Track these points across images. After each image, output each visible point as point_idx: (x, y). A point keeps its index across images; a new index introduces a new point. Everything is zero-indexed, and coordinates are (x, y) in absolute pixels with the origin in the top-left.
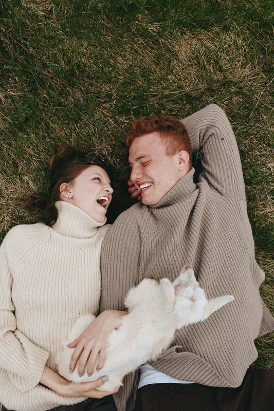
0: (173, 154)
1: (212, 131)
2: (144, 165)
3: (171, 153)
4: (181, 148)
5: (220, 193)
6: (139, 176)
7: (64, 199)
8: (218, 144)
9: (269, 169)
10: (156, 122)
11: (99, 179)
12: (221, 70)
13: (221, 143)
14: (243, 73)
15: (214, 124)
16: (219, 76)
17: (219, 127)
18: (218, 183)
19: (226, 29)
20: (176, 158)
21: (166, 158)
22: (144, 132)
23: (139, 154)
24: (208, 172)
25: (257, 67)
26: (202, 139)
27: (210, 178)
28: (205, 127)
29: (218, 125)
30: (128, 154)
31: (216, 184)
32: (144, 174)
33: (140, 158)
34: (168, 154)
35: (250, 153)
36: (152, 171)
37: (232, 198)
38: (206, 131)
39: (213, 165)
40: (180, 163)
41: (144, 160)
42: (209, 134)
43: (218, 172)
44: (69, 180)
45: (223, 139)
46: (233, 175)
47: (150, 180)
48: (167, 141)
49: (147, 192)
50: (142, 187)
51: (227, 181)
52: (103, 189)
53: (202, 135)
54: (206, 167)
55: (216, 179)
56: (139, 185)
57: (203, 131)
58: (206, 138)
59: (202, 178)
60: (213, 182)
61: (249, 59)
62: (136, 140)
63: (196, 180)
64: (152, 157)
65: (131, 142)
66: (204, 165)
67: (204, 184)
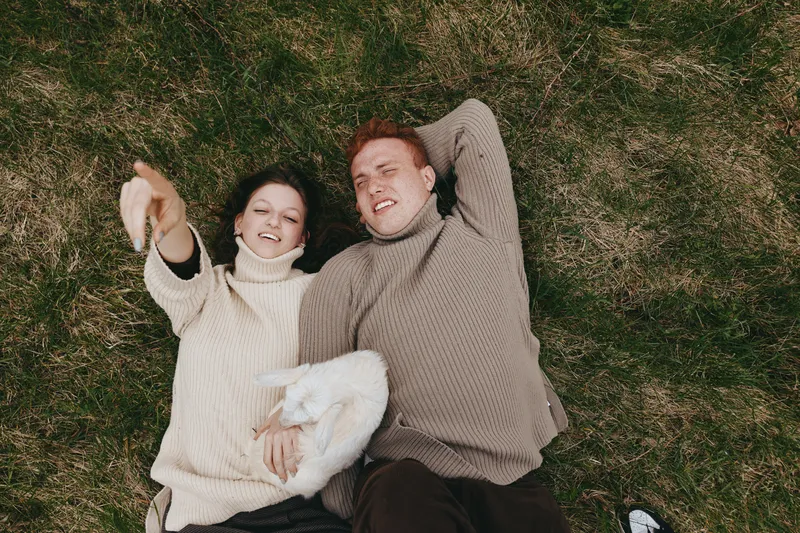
5: (478, 233)
9: (562, 194)
12: (495, 52)
13: (479, 162)
14: (527, 56)
16: (493, 61)
18: (476, 219)
25: (550, 47)
31: (472, 220)
33: (381, 166)
35: (532, 171)
37: (496, 240)
45: (481, 156)
46: (497, 207)
47: (394, 197)
51: (488, 216)
55: (473, 213)
56: (375, 204)
59: (456, 212)
60: (468, 216)
61: (538, 36)
64: (399, 165)
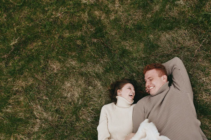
0: (161, 76)
1: (175, 67)
2: (151, 80)
3: (160, 76)
4: (164, 74)
5: (179, 90)
6: (149, 84)
7: (119, 95)
8: (178, 72)
9: (203, 80)
10: (154, 65)
11: (130, 88)
12: (179, 43)
13: (179, 71)
14: (189, 43)
15: (176, 64)
17: (178, 65)
18: (178, 86)
19: (180, 28)
20: (162, 77)
21: (158, 78)
22: (150, 69)
23: (149, 77)
24: (174, 82)
25: (196, 40)
26: (172, 69)
27: (175, 84)
28: (172, 65)
29: (177, 65)
30: (144, 77)
31: (177, 86)
32: (151, 83)
33: (149, 78)
34: (159, 76)
36: (154, 82)
37: (184, 92)
38: (173, 67)
39: (176, 79)
40: (164, 80)
41: (151, 79)
42: (174, 68)
43: (178, 82)
44: (120, 88)
45: (179, 69)
46: (184, 83)
47: (153, 85)
48: (158, 72)
49: (152, 90)
50: (150, 88)
51: (182, 85)
52: (131, 91)
53: (172, 68)
54: (174, 80)
55: (177, 84)
56: (149, 88)
57: (172, 67)
58: (173, 69)
59: (172, 84)
62: (147, 72)
63: (170, 85)
64: (154, 78)
65: (145, 73)
66: (173, 79)
67: (172, 86)
